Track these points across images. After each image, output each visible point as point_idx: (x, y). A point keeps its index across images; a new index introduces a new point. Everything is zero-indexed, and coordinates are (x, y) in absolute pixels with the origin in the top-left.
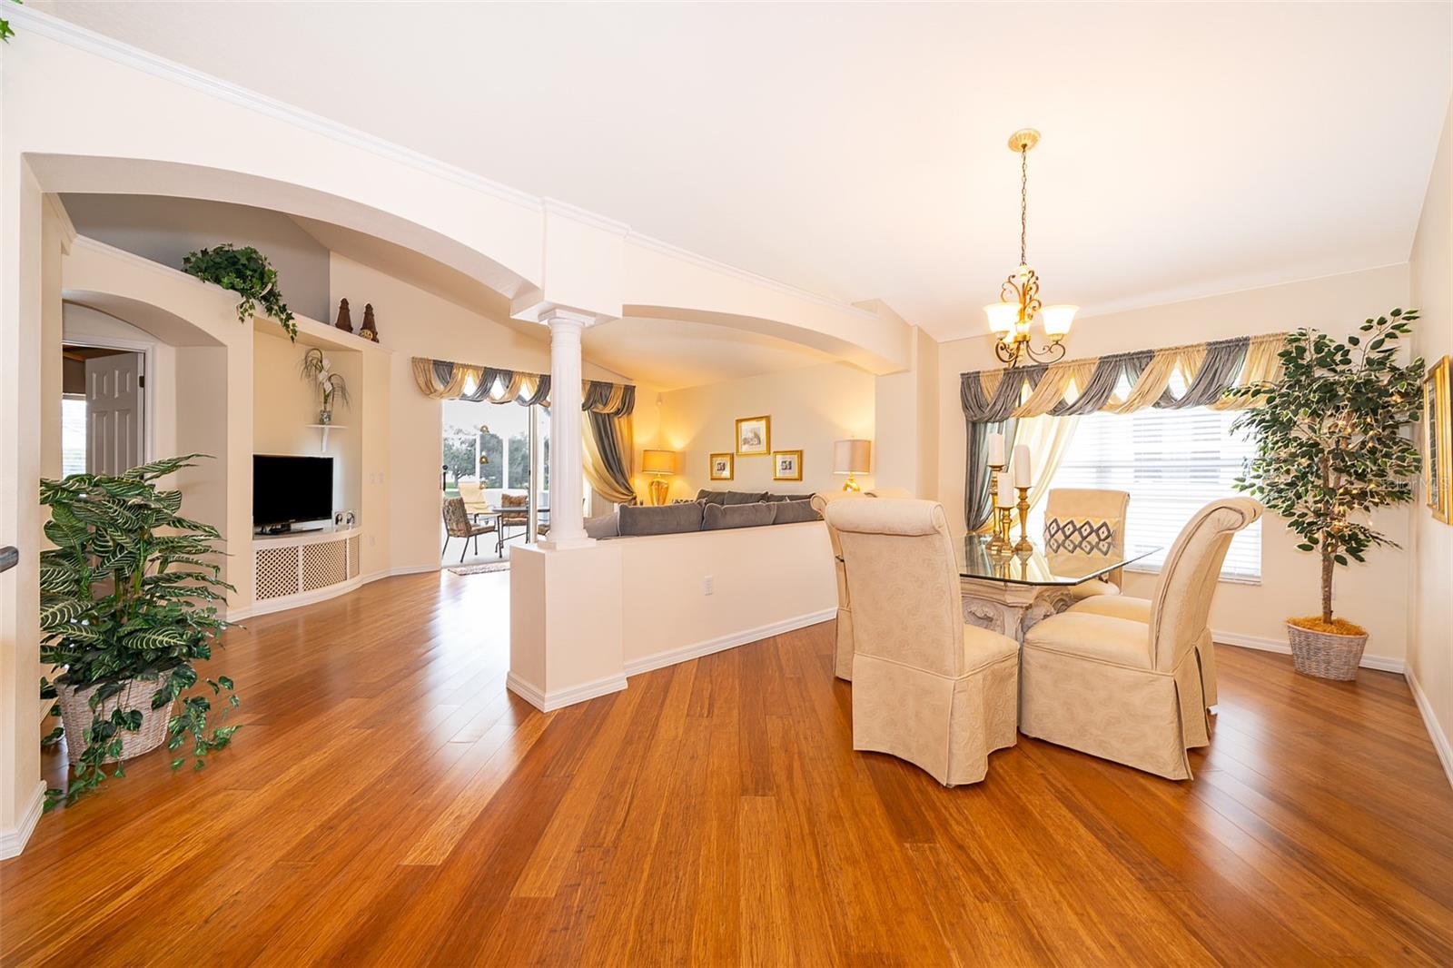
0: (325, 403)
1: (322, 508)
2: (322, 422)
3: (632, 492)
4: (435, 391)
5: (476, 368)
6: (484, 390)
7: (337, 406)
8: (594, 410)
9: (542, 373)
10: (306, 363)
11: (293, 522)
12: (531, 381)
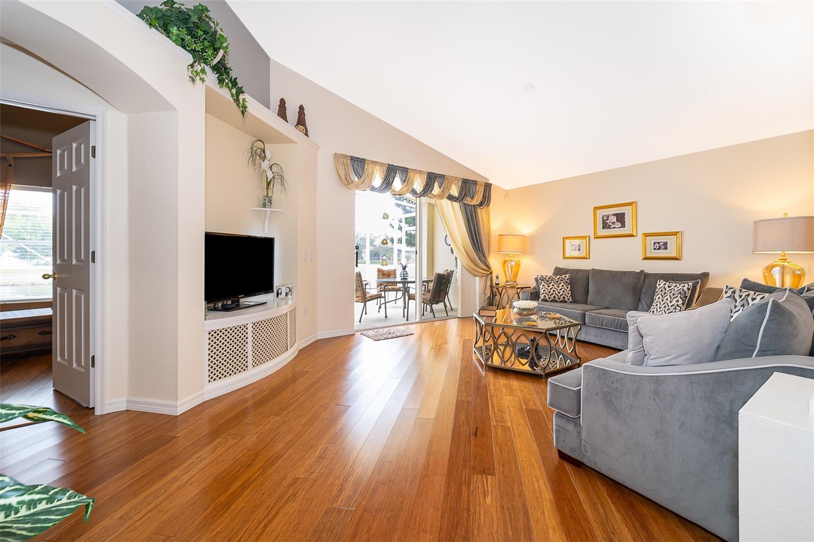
0: (267, 189)
1: (264, 284)
2: (264, 206)
3: (490, 268)
4: (353, 182)
5: (381, 164)
6: (387, 183)
7: (276, 192)
8: (465, 202)
9: (429, 171)
10: (252, 152)
11: (242, 298)
12: (420, 176)
